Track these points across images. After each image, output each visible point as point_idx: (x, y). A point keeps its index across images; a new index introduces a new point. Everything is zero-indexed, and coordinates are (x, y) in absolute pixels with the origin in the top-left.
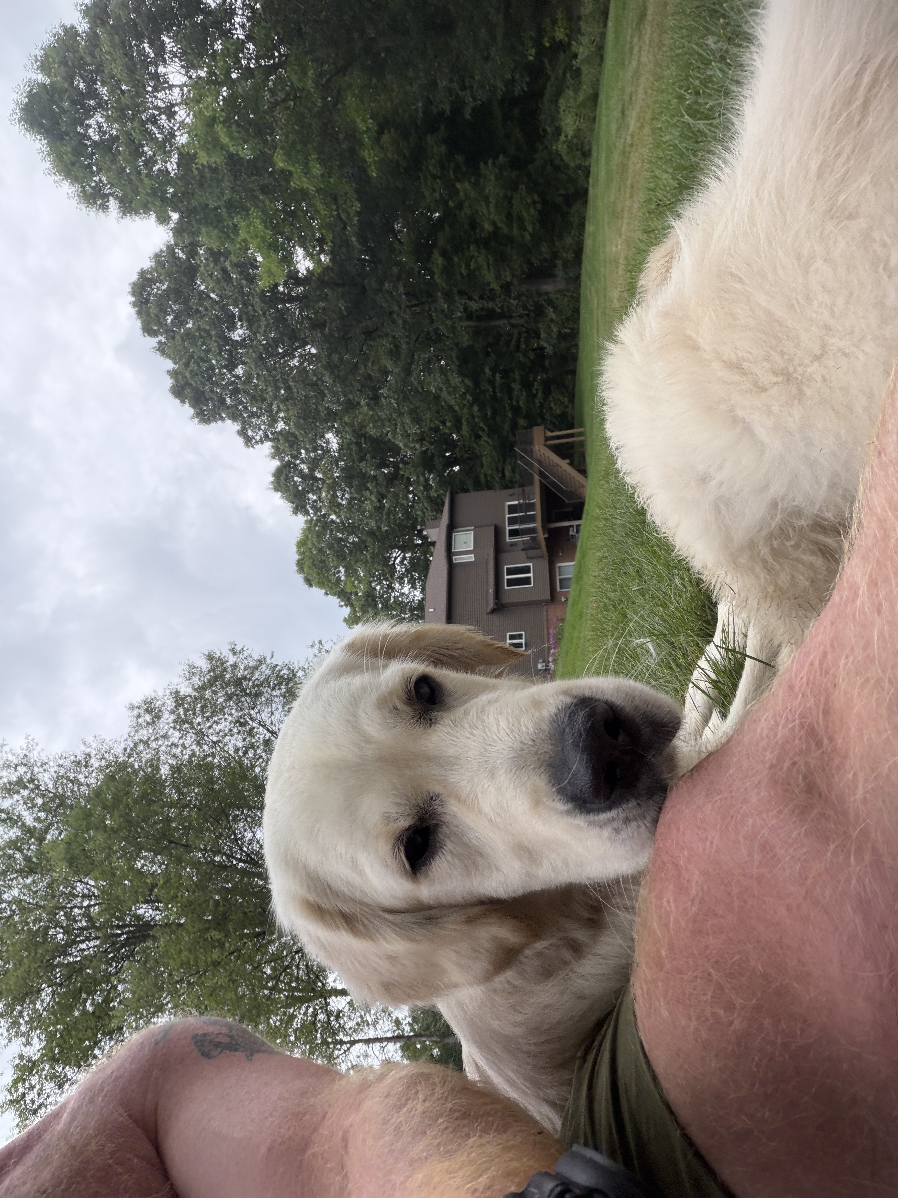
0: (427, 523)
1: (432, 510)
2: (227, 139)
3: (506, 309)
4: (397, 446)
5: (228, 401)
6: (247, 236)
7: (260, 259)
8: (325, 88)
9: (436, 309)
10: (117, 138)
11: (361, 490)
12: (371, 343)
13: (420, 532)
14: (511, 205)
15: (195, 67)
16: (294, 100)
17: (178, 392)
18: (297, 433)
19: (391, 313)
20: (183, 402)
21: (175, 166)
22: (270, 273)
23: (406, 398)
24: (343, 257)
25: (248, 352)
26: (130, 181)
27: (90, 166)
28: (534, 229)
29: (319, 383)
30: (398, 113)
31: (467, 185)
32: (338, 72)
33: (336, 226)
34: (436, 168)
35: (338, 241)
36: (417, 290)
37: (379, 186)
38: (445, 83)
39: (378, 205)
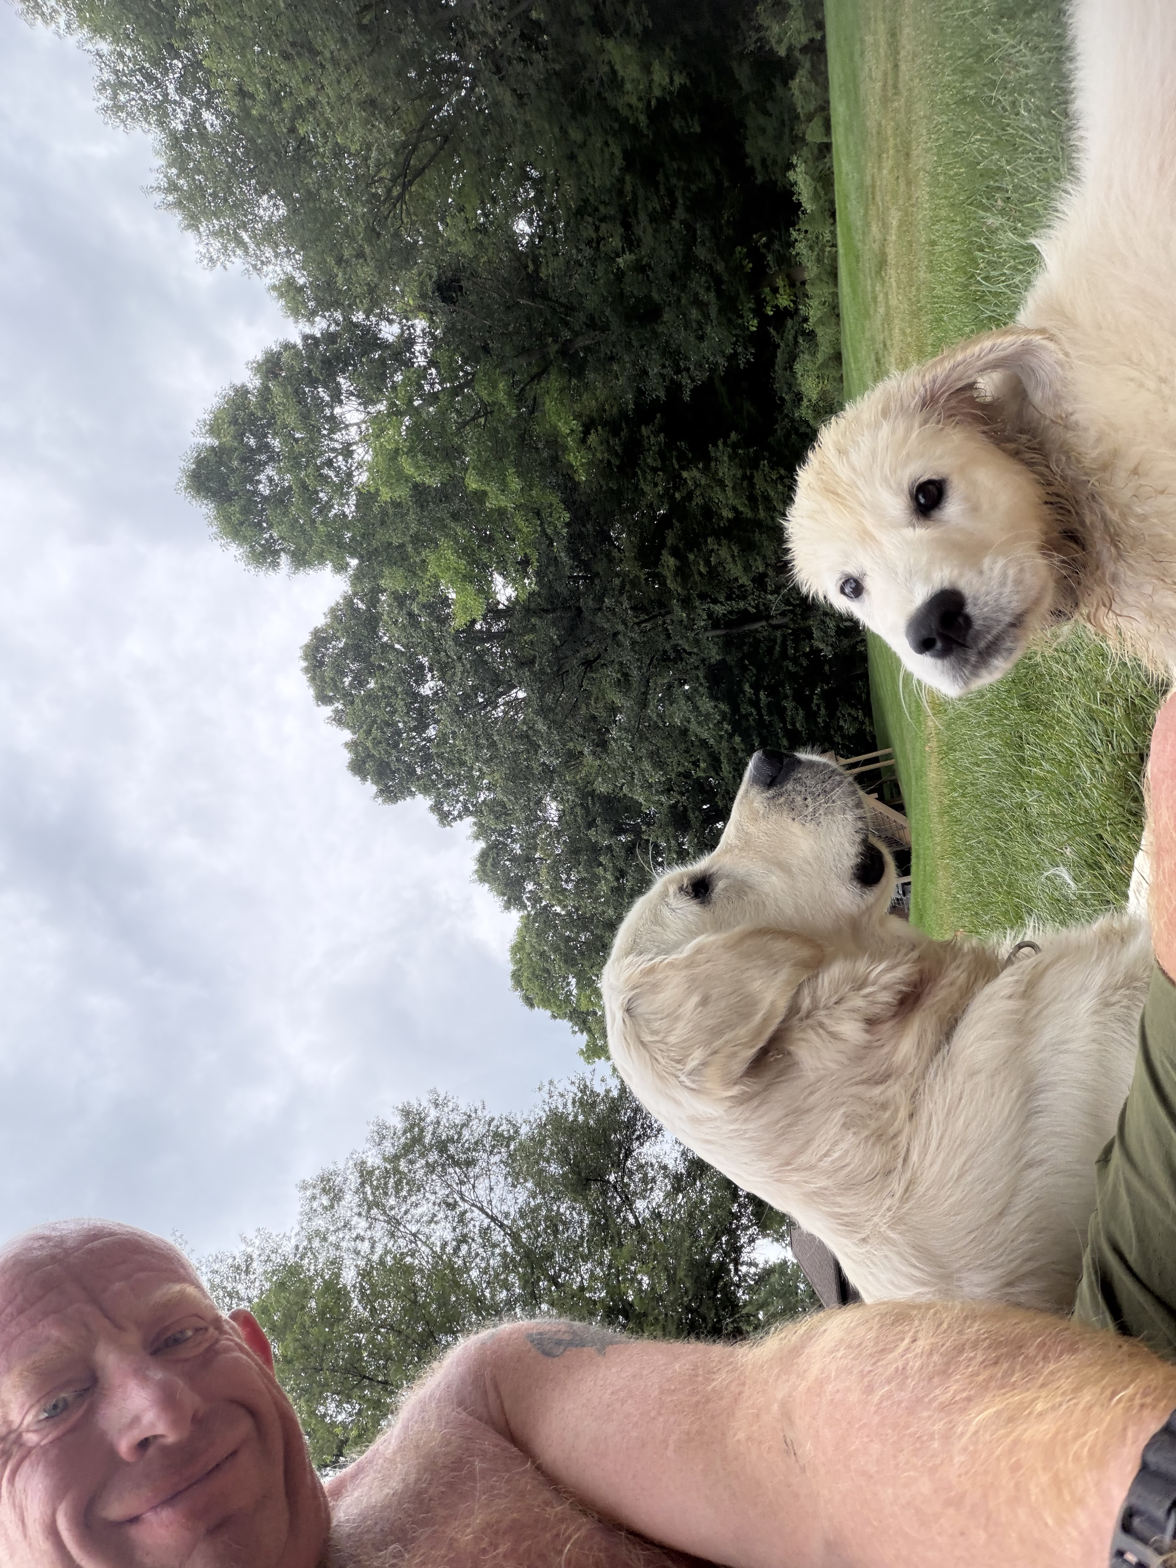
2: (412, 470)
3: (762, 608)
4: (637, 801)
5: (419, 771)
6: (437, 571)
7: (452, 595)
8: (520, 399)
9: (672, 621)
10: (289, 488)
11: (592, 868)
12: (593, 675)
14: (752, 485)
15: (374, 402)
16: (486, 414)
17: (358, 767)
18: (505, 799)
19: (615, 635)
20: (364, 779)
21: (353, 508)
22: (465, 608)
23: (643, 738)
24: (551, 577)
25: (441, 708)
26: (304, 532)
29: (530, 733)
30: (604, 410)
31: (695, 473)
32: (532, 379)
33: (540, 544)
34: (655, 460)
35: (544, 560)
36: (646, 602)
37: (589, 491)
38: (656, 370)
39: (588, 513)
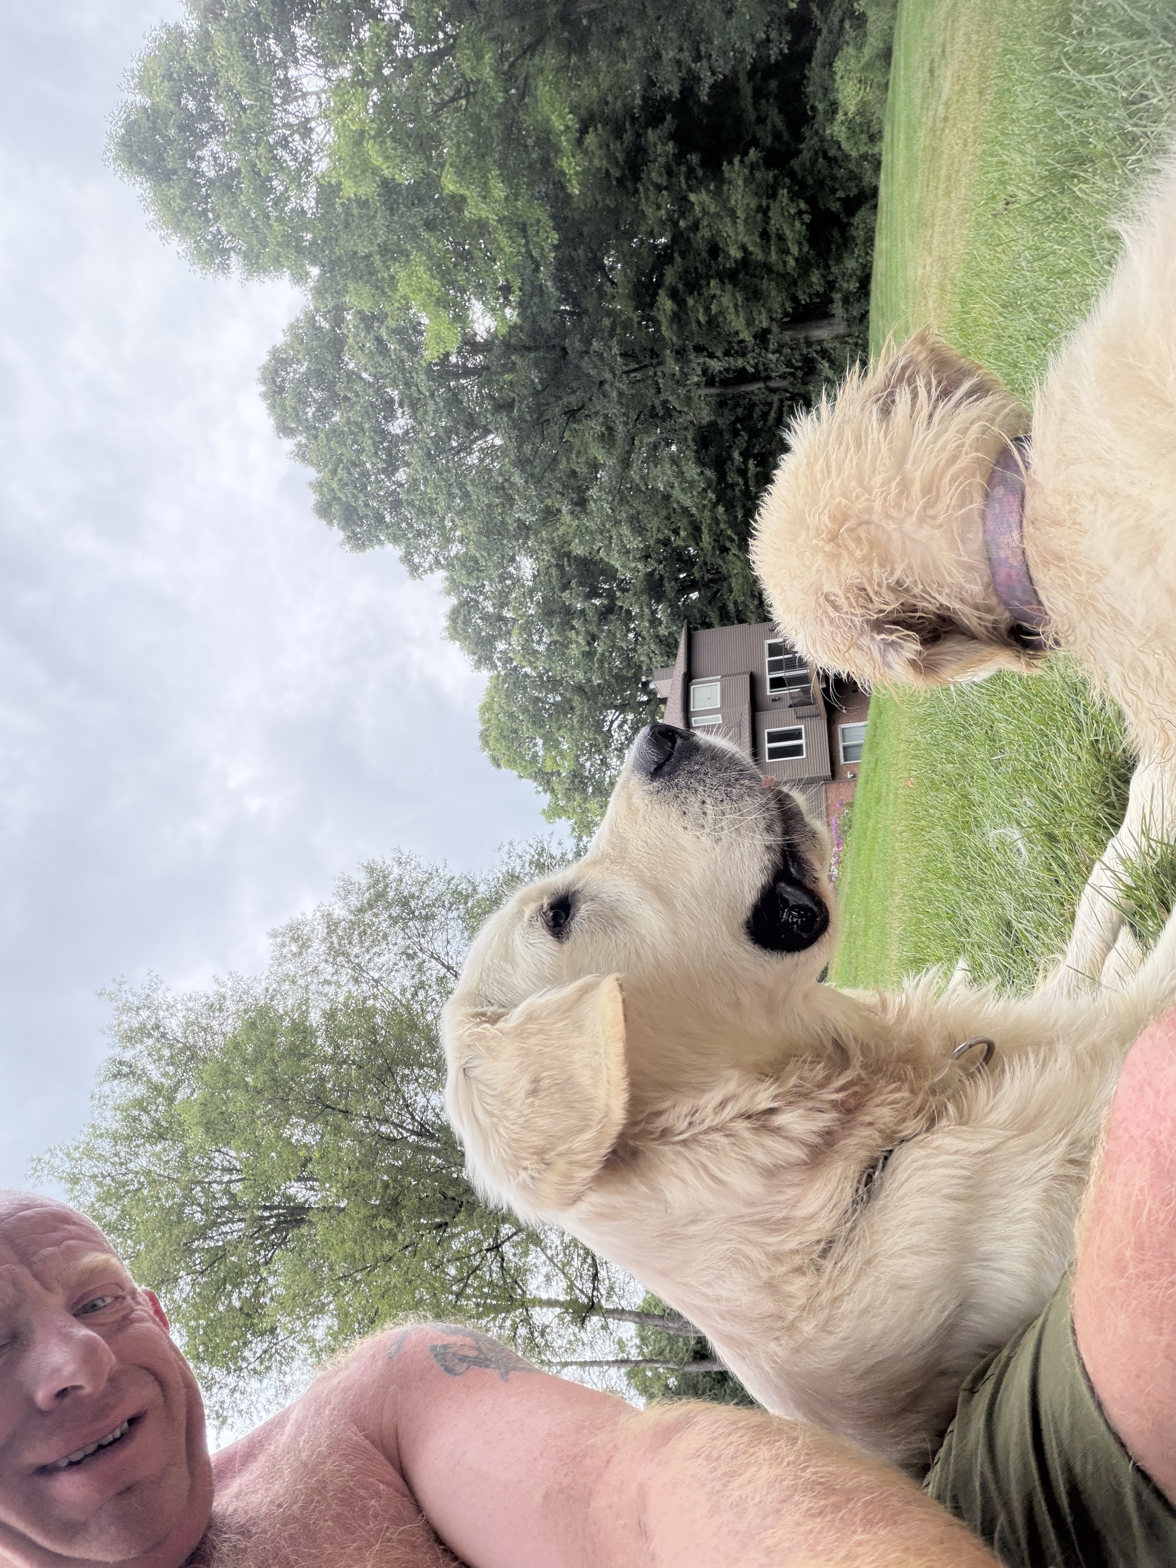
0: (655, 673)
1: (661, 654)
2: (380, 159)
3: (761, 367)
4: (613, 567)
5: (388, 518)
6: (408, 290)
7: (425, 321)
8: (508, 77)
9: (664, 374)
10: (239, 170)
11: (565, 631)
12: (576, 426)
13: (645, 685)
14: (767, 220)
15: (335, 65)
16: (466, 97)
17: (324, 510)
18: (478, 555)
19: (602, 383)
20: (330, 523)
21: (313, 203)
22: (439, 339)
23: (623, 501)
24: (535, 310)
25: (412, 449)
26: (256, 229)
27: (205, 212)
28: (800, 250)
29: (506, 485)
30: (607, 103)
31: (704, 196)
32: (524, 53)
33: (525, 268)
34: (661, 175)
35: (528, 288)
36: (637, 349)
37: (583, 207)
38: (671, 54)
39: (581, 234)
